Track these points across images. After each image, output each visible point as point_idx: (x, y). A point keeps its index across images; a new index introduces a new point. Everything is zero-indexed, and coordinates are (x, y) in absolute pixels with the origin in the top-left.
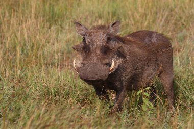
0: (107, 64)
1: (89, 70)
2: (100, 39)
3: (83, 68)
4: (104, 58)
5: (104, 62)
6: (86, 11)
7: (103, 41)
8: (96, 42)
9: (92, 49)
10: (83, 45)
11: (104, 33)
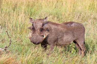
0: (42, 36)
1: (34, 38)
2: (39, 25)
3: (32, 38)
4: (41, 33)
5: (41, 35)
6: (45, 12)
7: (41, 26)
8: (38, 26)
9: (36, 29)
10: (32, 27)
11: (41, 22)
